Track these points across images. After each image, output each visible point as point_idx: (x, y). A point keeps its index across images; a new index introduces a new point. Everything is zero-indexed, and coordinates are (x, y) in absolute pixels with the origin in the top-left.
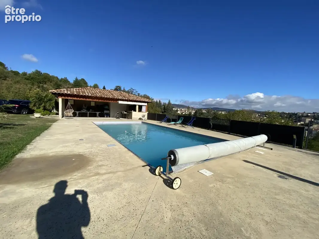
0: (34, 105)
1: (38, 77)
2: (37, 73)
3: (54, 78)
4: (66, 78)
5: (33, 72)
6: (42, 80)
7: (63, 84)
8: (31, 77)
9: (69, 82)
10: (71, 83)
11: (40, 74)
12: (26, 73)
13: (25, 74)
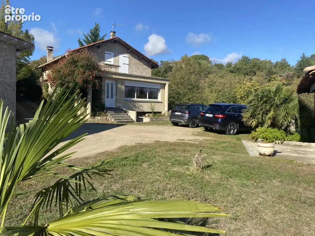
0: (253, 116)
1: (245, 66)
2: (243, 61)
3: (266, 63)
4: (285, 59)
5: (239, 60)
6: (249, 70)
7: (278, 71)
8: (237, 68)
9: (289, 66)
10: (293, 67)
11: (248, 61)
12: (231, 63)
13: (229, 65)
